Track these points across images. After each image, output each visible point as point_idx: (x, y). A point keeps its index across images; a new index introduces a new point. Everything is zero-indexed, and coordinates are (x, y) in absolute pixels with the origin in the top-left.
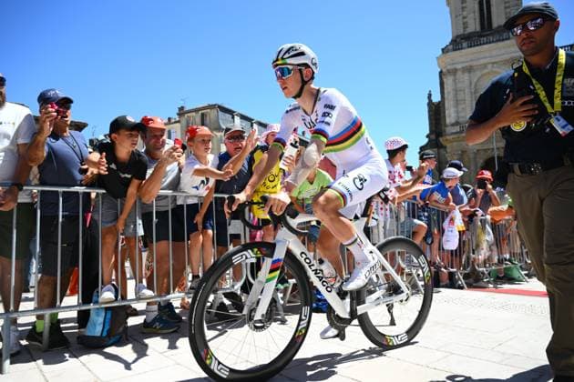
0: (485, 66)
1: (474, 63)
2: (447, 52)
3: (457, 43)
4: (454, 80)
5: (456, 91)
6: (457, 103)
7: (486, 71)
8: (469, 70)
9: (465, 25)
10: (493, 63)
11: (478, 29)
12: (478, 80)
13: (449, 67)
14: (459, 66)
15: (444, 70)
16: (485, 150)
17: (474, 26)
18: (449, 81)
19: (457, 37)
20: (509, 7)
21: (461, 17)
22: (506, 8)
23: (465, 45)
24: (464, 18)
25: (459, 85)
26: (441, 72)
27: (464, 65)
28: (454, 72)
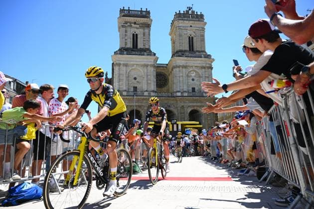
0: (133, 65)
1: (129, 63)
2: (117, 54)
3: (122, 51)
4: (119, 69)
5: (119, 75)
6: (119, 80)
7: (133, 68)
8: (126, 65)
9: (126, 44)
10: (137, 65)
11: (132, 47)
12: (130, 71)
13: (117, 62)
14: (122, 63)
15: (115, 63)
16: (131, 106)
17: (130, 45)
18: (116, 68)
19: (122, 48)
20: (145, 41)
21: (124, 39)
22: (144, 41)
23: (125, 53)
24: (126, 40)
25: (121, 72)
26: (113, 63)
27: (124, 62)
28: (119, 65)
